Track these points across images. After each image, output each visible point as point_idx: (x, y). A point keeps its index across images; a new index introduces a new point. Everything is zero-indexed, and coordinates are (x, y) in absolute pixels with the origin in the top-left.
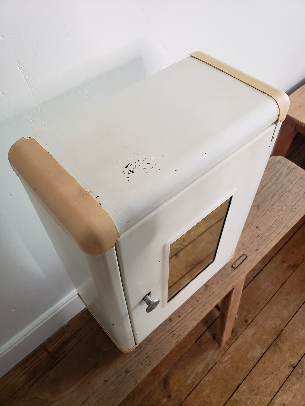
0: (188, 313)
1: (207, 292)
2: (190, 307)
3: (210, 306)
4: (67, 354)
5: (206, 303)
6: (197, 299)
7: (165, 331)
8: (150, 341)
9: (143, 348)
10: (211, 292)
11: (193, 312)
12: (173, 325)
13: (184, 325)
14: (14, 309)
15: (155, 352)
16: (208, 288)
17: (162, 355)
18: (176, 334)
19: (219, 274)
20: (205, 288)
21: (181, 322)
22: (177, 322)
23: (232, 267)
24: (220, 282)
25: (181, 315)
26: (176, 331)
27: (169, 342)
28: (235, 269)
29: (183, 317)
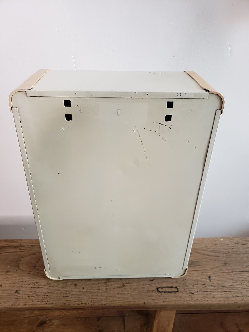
0: (91, 291)
1: (119, 290)
2: (97, 288)
3: (112, 301)
4: (3, 253)
5: (111, 296)
6: (107, 288)
7: (65, 289)
8: (49, 286)
9: (41, 287)
10: (123, 292)
11: (95, 294)
12: (73, 290)
13: (80, 296)
14: (24, 228)
15: (45, 297)
16: (123, 288)
17: (47, 302)
18: (69, 298)
19: (142, 285)
20: (121, 286)
21: (80, 293)
22: (78, 290)
23: (158, 289)
24: (136, 291)
25: (85, 288)
26: (71, 296)
27: (60, 298)
28: (158, 291)
29: (86, 291)
